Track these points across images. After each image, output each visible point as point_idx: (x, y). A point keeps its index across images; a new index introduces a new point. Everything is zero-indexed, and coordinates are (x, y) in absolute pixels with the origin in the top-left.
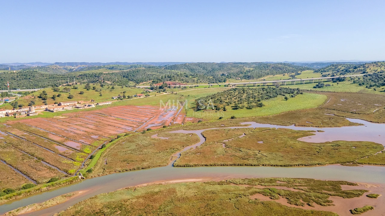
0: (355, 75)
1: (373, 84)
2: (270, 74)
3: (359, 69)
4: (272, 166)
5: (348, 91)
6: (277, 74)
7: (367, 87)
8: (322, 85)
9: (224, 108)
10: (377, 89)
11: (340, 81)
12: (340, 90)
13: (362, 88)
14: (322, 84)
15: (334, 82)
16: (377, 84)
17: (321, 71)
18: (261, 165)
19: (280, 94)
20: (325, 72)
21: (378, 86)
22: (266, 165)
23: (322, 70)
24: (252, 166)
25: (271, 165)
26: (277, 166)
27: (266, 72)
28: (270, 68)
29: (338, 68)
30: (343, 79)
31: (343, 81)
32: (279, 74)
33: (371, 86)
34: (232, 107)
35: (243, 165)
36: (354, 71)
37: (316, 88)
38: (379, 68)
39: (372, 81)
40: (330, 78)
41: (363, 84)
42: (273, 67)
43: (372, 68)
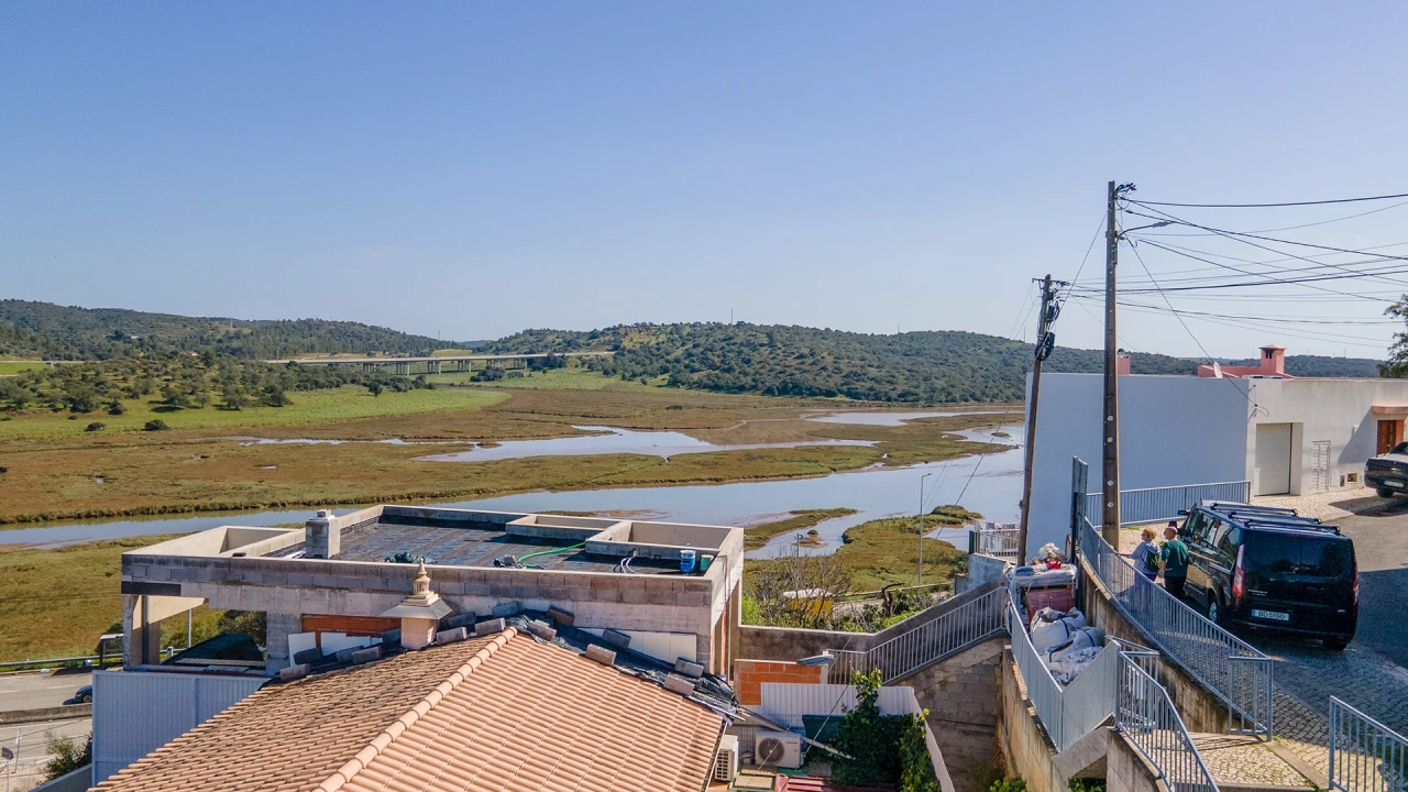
0: (592, 354)
1: (639, 369)
2: (320, 351)
3: (602, 339)
4: (309, 505)
5: (573, 386)
6: (344, 352)
7: (624, 378)
8: (498, 373)
9: (114, 405)
10: (648, 380)
11: (552, 367)
12: (549, 385)
13: (613, 380)
14: (497, 369)
15: (534, 369)
16: (649, 368)
17: (494, 348)
18: (262, 507)
19: (353, 382)
20: (508, 350)
21: (651, 375)
22: (283, 505)
23: (500, 346)
24: (226, 509)
25: (304, 504)
26: (330, 504)
27: (306, 341)
28: (322, 332)
29: (545, 341)
30: (561, 362)
31: (560, 367)
32: (353, 353)
33: (634, 375)
34: (151, 402)
35: (186, 509)
36: (589, 344)
37: (478, 380)
38: (654, 338)
39: (637, 363)
40: (523, 359)
41: (615, 371)
42: (331, 331)
43: (637, 337)
